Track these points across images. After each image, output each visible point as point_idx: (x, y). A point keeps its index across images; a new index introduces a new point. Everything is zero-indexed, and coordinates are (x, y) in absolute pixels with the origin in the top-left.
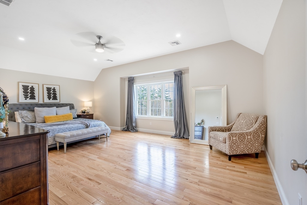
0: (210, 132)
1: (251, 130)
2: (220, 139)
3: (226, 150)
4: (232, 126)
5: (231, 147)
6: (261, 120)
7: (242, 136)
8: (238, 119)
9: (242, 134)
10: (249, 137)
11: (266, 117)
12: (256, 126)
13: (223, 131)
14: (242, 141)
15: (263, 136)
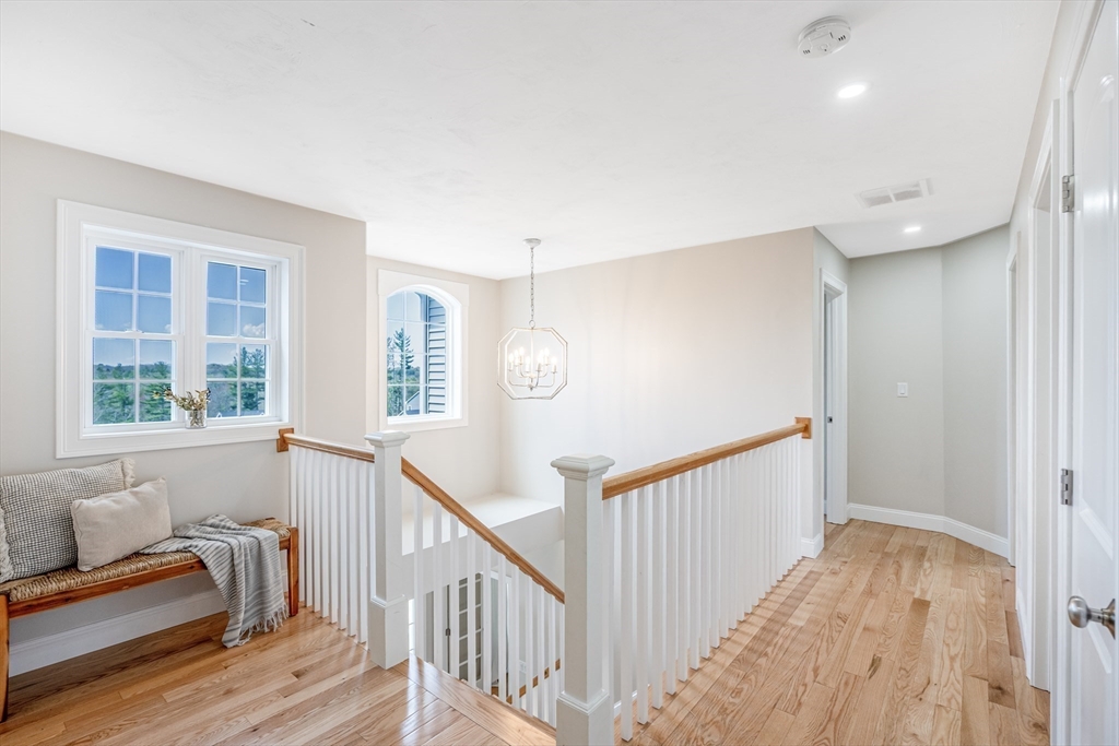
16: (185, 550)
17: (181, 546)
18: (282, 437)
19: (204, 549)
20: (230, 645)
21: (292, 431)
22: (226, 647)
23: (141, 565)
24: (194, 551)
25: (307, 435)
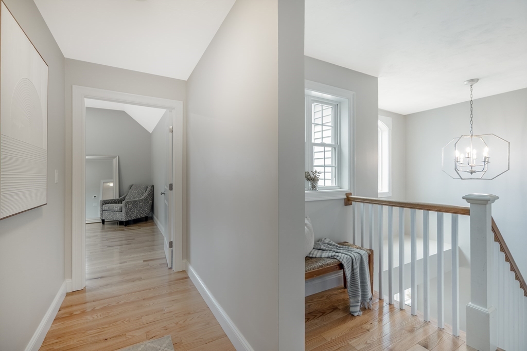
0: (104, 206)
1: (142, 198)
2: (116, 209)
3: (122, 217)
4: (124, 198)
5: (127, 213)
6: (149, 189)
7: (135, 203)
8: (130, 191)
9: (135, 202)
10: (141, 204)
11: (153, 187)
12: (146, 194)
13: (116, 203)
14: (136, 207)
15: (151, 202)
16: (332, 257)
17: (330, 254)
18: (348, 197)
19: (342, 258)
20: (356, 314)
21: (351, 194)
22: (353, 315)
23: (320, 264)
24: (338, 258)
25: (356, 196)
